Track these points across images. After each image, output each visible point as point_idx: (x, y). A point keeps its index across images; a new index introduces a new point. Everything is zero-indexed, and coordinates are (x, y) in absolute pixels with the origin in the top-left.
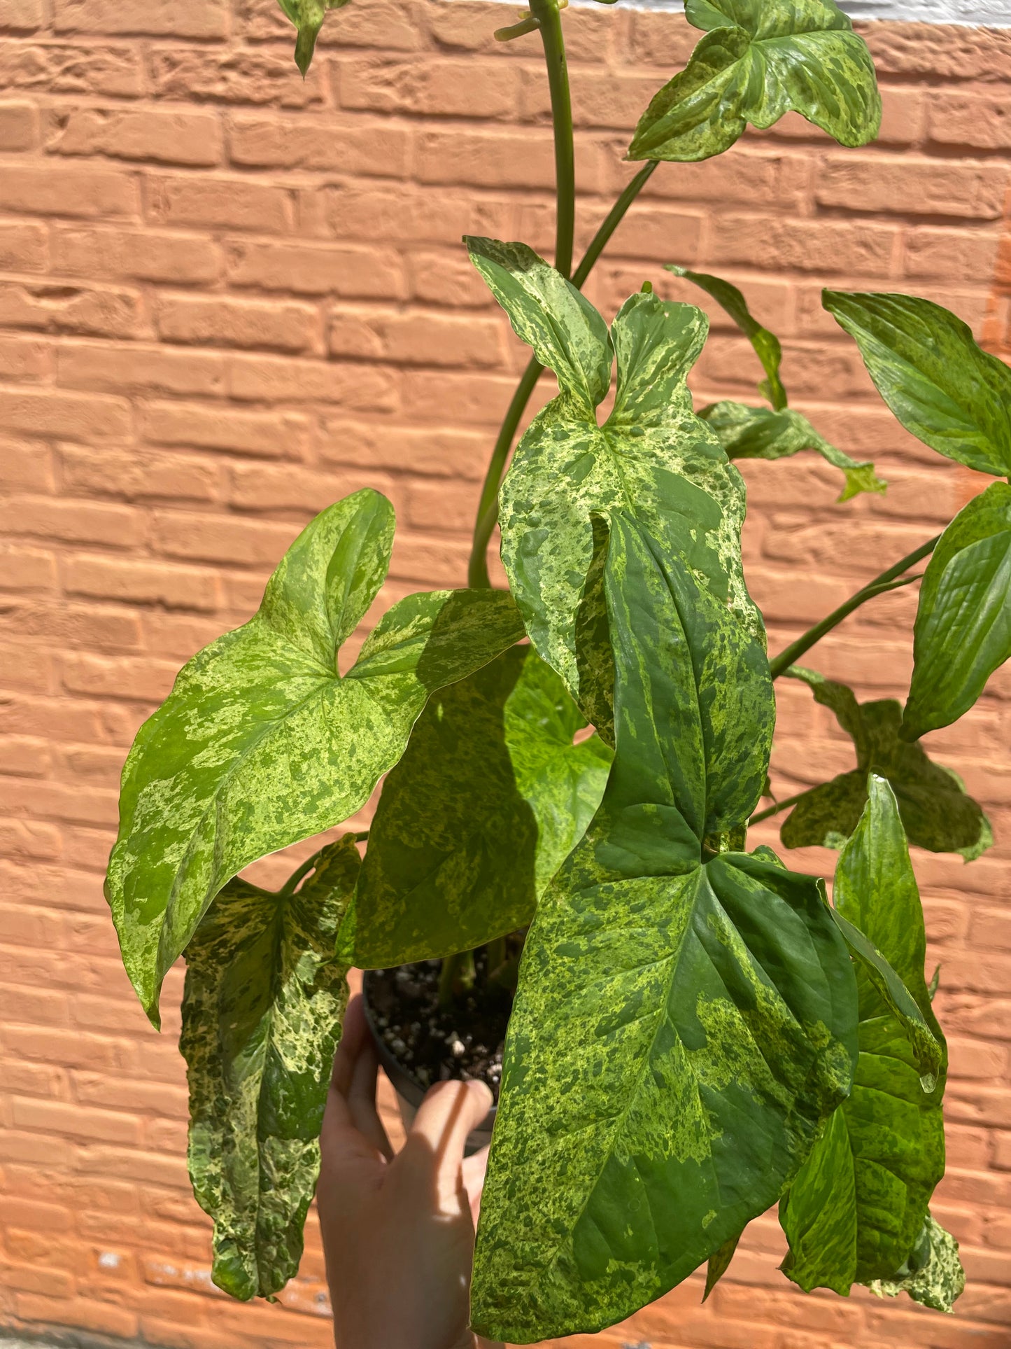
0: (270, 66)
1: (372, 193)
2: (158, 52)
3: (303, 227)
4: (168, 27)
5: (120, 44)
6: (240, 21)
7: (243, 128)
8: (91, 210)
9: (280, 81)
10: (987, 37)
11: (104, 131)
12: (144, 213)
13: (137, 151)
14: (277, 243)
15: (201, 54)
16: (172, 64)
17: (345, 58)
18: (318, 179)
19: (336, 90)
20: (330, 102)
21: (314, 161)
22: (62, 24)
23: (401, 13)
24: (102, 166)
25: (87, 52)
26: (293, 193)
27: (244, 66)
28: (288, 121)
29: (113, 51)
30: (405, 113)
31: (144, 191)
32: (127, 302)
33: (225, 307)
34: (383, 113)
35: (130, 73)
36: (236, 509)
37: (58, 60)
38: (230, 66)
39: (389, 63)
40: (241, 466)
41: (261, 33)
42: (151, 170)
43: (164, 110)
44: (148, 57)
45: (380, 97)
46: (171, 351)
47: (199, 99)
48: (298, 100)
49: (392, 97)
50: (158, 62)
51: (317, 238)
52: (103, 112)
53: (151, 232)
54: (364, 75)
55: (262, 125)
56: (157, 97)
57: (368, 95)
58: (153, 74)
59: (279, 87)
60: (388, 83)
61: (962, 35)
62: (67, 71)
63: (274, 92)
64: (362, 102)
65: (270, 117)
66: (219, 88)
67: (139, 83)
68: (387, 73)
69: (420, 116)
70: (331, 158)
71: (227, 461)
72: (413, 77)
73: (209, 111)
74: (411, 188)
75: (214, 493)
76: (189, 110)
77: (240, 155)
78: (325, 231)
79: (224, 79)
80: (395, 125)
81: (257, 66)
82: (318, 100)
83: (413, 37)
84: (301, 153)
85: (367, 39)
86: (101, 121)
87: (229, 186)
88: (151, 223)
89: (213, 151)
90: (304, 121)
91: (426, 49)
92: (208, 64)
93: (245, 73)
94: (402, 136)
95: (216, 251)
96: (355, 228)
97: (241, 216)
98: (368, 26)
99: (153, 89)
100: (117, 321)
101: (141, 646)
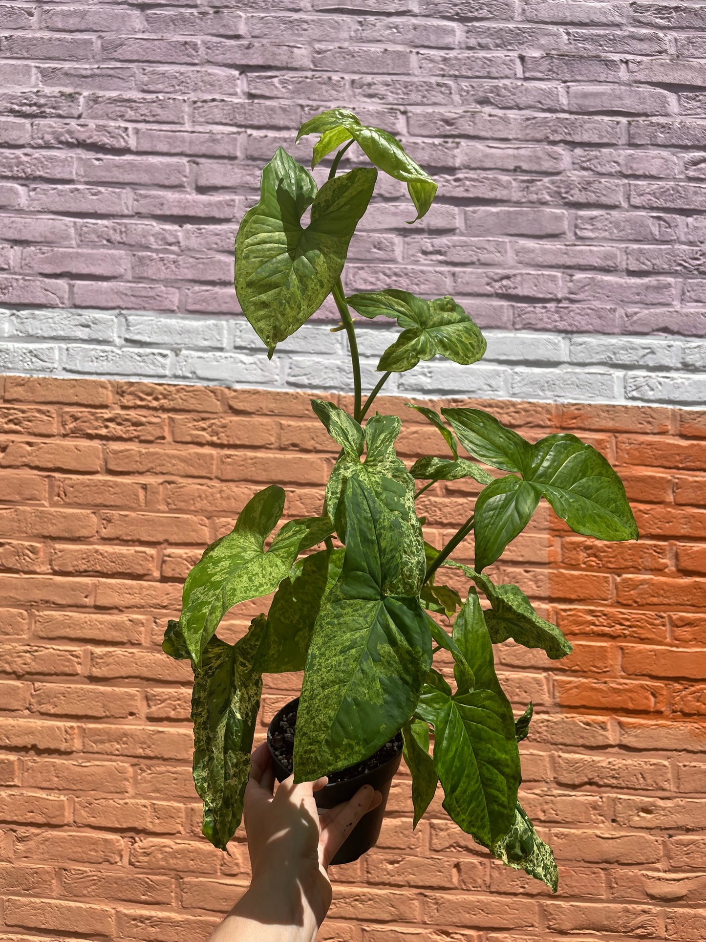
0: (134, 420)
1: (192, 486)
2: (67, 413)
3: (149, 505)
4: (75, 399)
5: (43, 408)
6: (118, 397)
7: (116, 453)
8: (17, 498)
9: (139, 428)
10: (526, 406)
11: (30, 454)
12: (50, 498)
13: (50, 465)
14: (133, 514)
15: (93, 414)
16: (76, 419)
17: (178, 417)
18: (161, 479)
19: (173, 433)
20: (169, 438)
21: (159, 469)
22: (8, 396)
23: (212, 394)
24: (26, 473)
25: (23, 412)
26: (144, 487)
27: (119, 420)
28: (143, 449)
29: (39, 411)
30: (213, 445)
31: (51, 486)
32: (34, 550)
33: (97, 551)
34: (201, 445)
35: (50, 423)
36: (93, 679)
37: (5, 416)
38: (110, 420)
39: (203, 419)
40: (99, 650)
41: (130, 404)
42: (57, 475)
43: (69, 443)
44: (61, 415)
45: (198, 436)
46: (58, 579)
47: (90, 437)
48: (151, 438)
49: (206, 436)
50: (67, 417)
51: (159, 511)
52: (30, 444)
53: (53, 510)
54: (190, 425)
55: (128, 450)
56: (65, 436)
57: (191, 435)
58: (64, 424)
59: (140, 431)
60: (204, 429)
61: (514, 405)
62: (10, 421)
63: (136, 433)
64: (189, 439)
65: (133, 447)
66: (103, 432)
67: (55, 429)
68: (202, 424)
69: (222, 446)
70: (168, 468)
71: (90, 647)
72: (219, 426)
73: (96, 443)
74: (216, 483)
75: (79, 669)
76: (84, 443)
77: (112, 467)
78: (163, 507)
79: (107, 427)
80: (207, 450)
81: (126, 420)
82: (163, 438)
83: (218, 406)
84: (150, 465)
85: (192, 407)
86: (29, 448)
87: (105, 484)
88: (54, 504)
89: (98, 465)
90: (153, 449)
91: (226, 412)
92: (97, 419)
93: (119, 424)
94: (211, 456)
95: (94, 519)
96: (182, 505)
97: (111, 500)
98: (193, 401)
99: (63, 431)
100: (25, 562)
101: (17, 782)
